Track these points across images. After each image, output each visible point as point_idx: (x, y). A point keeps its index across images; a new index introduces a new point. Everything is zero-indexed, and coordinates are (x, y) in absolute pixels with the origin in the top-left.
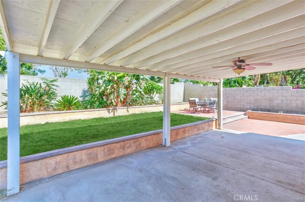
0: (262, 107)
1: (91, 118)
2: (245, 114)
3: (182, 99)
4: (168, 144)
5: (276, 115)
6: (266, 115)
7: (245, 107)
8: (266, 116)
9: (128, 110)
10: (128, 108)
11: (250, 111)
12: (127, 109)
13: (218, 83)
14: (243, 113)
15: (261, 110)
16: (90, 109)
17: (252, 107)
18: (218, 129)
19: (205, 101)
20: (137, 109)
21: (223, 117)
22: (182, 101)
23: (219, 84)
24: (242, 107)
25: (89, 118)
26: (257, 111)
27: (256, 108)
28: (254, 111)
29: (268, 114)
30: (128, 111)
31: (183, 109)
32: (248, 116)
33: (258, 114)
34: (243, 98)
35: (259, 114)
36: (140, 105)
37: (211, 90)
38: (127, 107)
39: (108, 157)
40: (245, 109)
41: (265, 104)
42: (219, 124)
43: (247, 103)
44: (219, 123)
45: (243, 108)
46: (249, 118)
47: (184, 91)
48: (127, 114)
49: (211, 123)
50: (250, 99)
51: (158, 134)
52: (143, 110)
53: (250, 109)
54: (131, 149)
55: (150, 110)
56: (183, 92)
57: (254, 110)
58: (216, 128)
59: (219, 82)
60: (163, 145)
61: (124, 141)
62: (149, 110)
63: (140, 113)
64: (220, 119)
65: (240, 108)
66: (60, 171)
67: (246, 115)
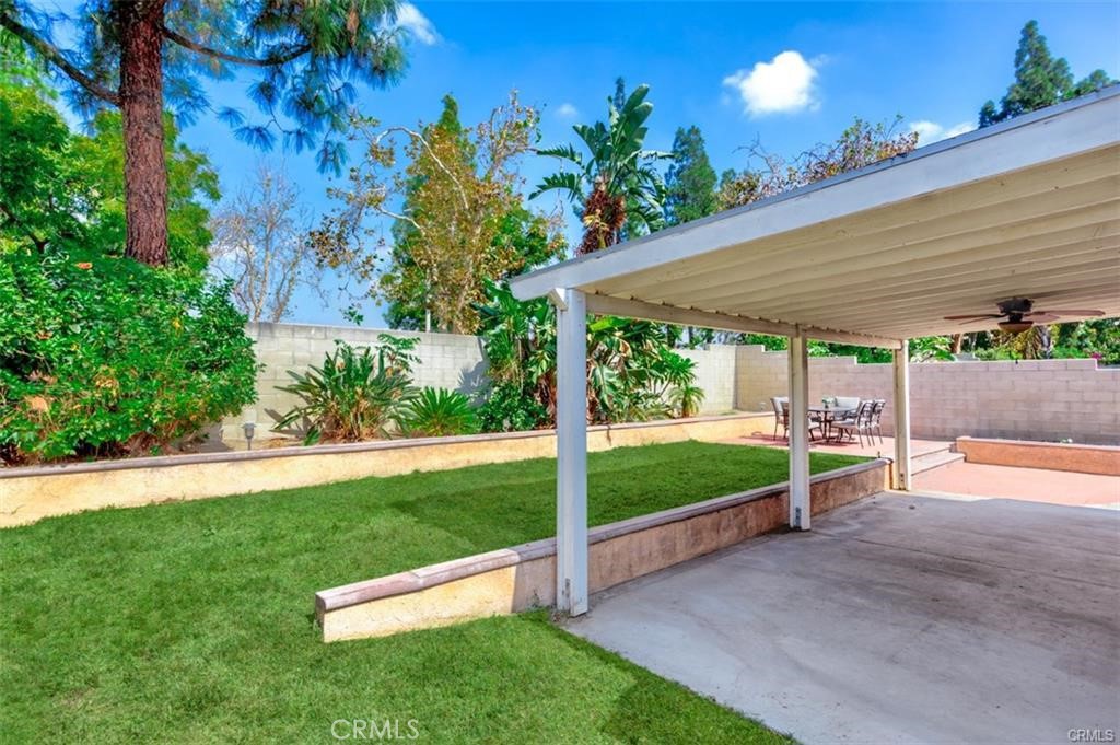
0: (1004, 426)
1: (519, 459)
2: (953, 450)
3: (730, 399)
4: (805, 523)
5: (1053, 450)
6: (1021, 449)
7: (949, 426)
8: (1021, 453)
9: (611, 435)
10: (610, 429)
11: (968, 438)
12: (605, 432)
13: (896, 350)
14: (947, 444)
15: (1003, 435)
16: (510, 430)
17: (974, 426)
18: (900, 489)
19: (827, 407)
20: (631, 433)
21: (912, 451)
22: (730, 408)
23: (899, 353)
24: (937, 425)
25: (514, 459)
26: (990, 436)
27: (984, 427)
28: (978, 436)
29: (1028, 449)
30: (609, 438)
31: (750, 435)
32: (963, 455)
33: (995, 446)
34: (943, 398)
35: (999, 446)
36: (627, 421)
37: (830, 371)
38: (606, 427)
39: (692, 551)
40: (948, 434)
41: (1016, 416)
42: (902, 475)
43: (956, 413)
44: (902, 472)
45: (944, 430)
46: (965, 460)
47: (736, 374)
48: (607, 447)
49: (879, 471)
50: (966, 401)
51: (777, 495)
52: (646, 436)
53: (966, 432)
54: (731, 532)
55: (664, 434)
56: (732, 378)
57: (978, 434)
58: (891, 488)
59: (899, 347)
60: (792, 525)
61: (718, 511)
62: (661, 436)
63: (639, 445)
64: (905, 459)
65: (934, 429)
66: (618, 578)
67: (956, 451)
